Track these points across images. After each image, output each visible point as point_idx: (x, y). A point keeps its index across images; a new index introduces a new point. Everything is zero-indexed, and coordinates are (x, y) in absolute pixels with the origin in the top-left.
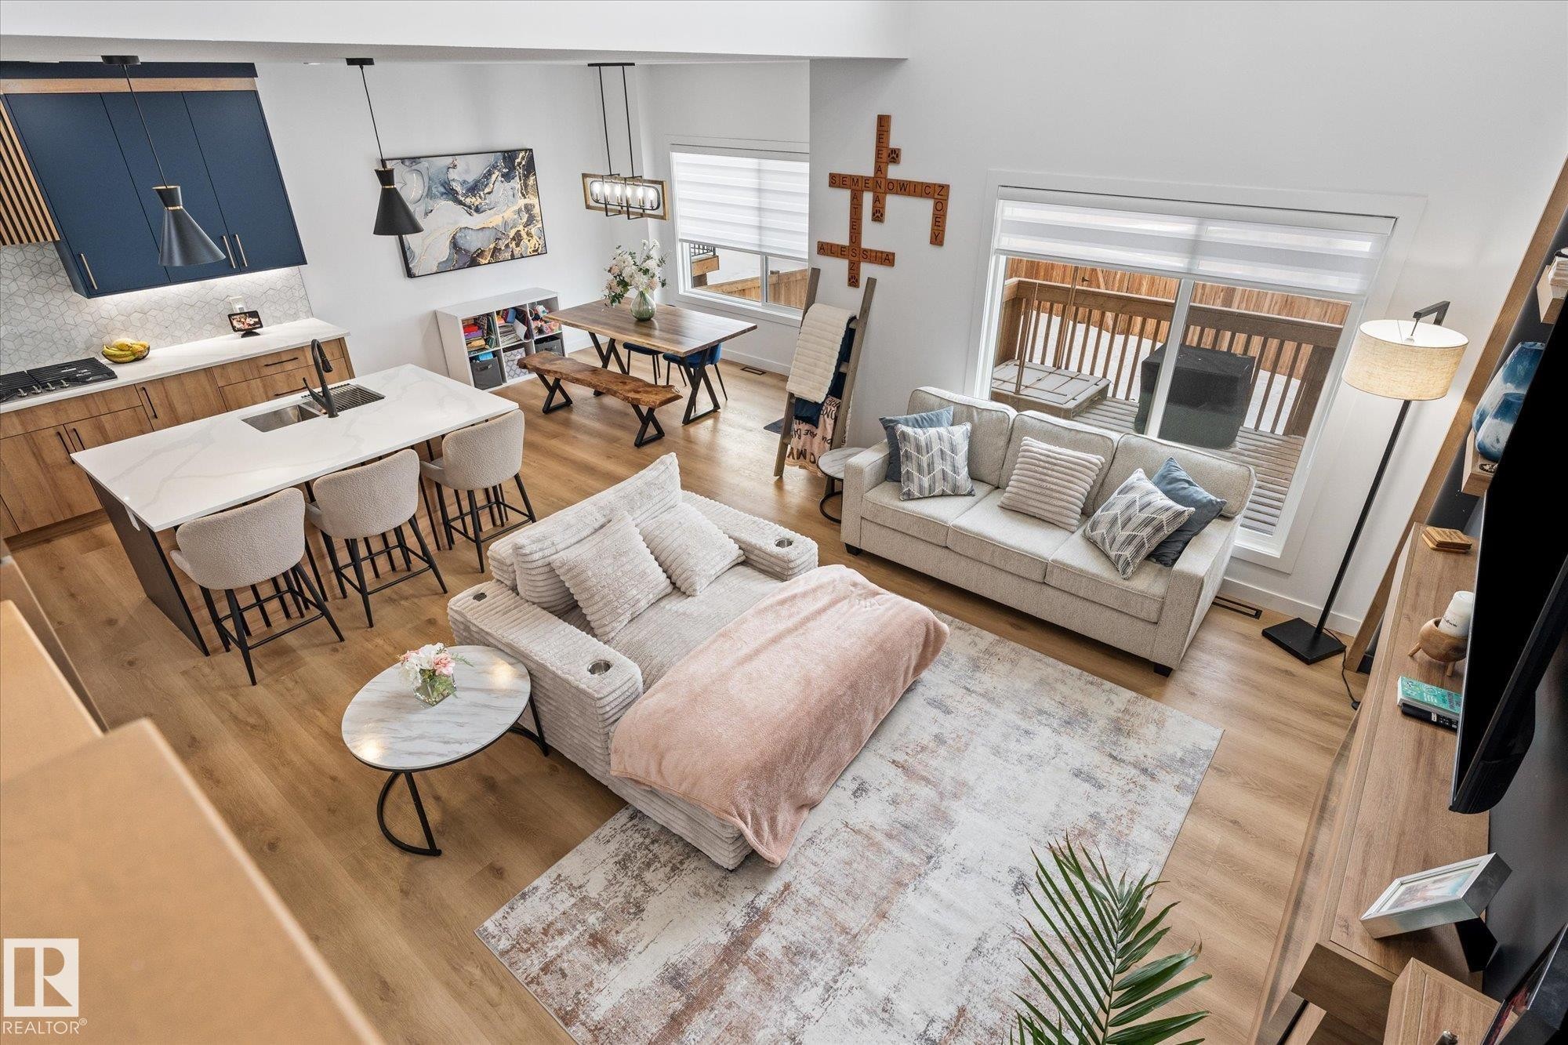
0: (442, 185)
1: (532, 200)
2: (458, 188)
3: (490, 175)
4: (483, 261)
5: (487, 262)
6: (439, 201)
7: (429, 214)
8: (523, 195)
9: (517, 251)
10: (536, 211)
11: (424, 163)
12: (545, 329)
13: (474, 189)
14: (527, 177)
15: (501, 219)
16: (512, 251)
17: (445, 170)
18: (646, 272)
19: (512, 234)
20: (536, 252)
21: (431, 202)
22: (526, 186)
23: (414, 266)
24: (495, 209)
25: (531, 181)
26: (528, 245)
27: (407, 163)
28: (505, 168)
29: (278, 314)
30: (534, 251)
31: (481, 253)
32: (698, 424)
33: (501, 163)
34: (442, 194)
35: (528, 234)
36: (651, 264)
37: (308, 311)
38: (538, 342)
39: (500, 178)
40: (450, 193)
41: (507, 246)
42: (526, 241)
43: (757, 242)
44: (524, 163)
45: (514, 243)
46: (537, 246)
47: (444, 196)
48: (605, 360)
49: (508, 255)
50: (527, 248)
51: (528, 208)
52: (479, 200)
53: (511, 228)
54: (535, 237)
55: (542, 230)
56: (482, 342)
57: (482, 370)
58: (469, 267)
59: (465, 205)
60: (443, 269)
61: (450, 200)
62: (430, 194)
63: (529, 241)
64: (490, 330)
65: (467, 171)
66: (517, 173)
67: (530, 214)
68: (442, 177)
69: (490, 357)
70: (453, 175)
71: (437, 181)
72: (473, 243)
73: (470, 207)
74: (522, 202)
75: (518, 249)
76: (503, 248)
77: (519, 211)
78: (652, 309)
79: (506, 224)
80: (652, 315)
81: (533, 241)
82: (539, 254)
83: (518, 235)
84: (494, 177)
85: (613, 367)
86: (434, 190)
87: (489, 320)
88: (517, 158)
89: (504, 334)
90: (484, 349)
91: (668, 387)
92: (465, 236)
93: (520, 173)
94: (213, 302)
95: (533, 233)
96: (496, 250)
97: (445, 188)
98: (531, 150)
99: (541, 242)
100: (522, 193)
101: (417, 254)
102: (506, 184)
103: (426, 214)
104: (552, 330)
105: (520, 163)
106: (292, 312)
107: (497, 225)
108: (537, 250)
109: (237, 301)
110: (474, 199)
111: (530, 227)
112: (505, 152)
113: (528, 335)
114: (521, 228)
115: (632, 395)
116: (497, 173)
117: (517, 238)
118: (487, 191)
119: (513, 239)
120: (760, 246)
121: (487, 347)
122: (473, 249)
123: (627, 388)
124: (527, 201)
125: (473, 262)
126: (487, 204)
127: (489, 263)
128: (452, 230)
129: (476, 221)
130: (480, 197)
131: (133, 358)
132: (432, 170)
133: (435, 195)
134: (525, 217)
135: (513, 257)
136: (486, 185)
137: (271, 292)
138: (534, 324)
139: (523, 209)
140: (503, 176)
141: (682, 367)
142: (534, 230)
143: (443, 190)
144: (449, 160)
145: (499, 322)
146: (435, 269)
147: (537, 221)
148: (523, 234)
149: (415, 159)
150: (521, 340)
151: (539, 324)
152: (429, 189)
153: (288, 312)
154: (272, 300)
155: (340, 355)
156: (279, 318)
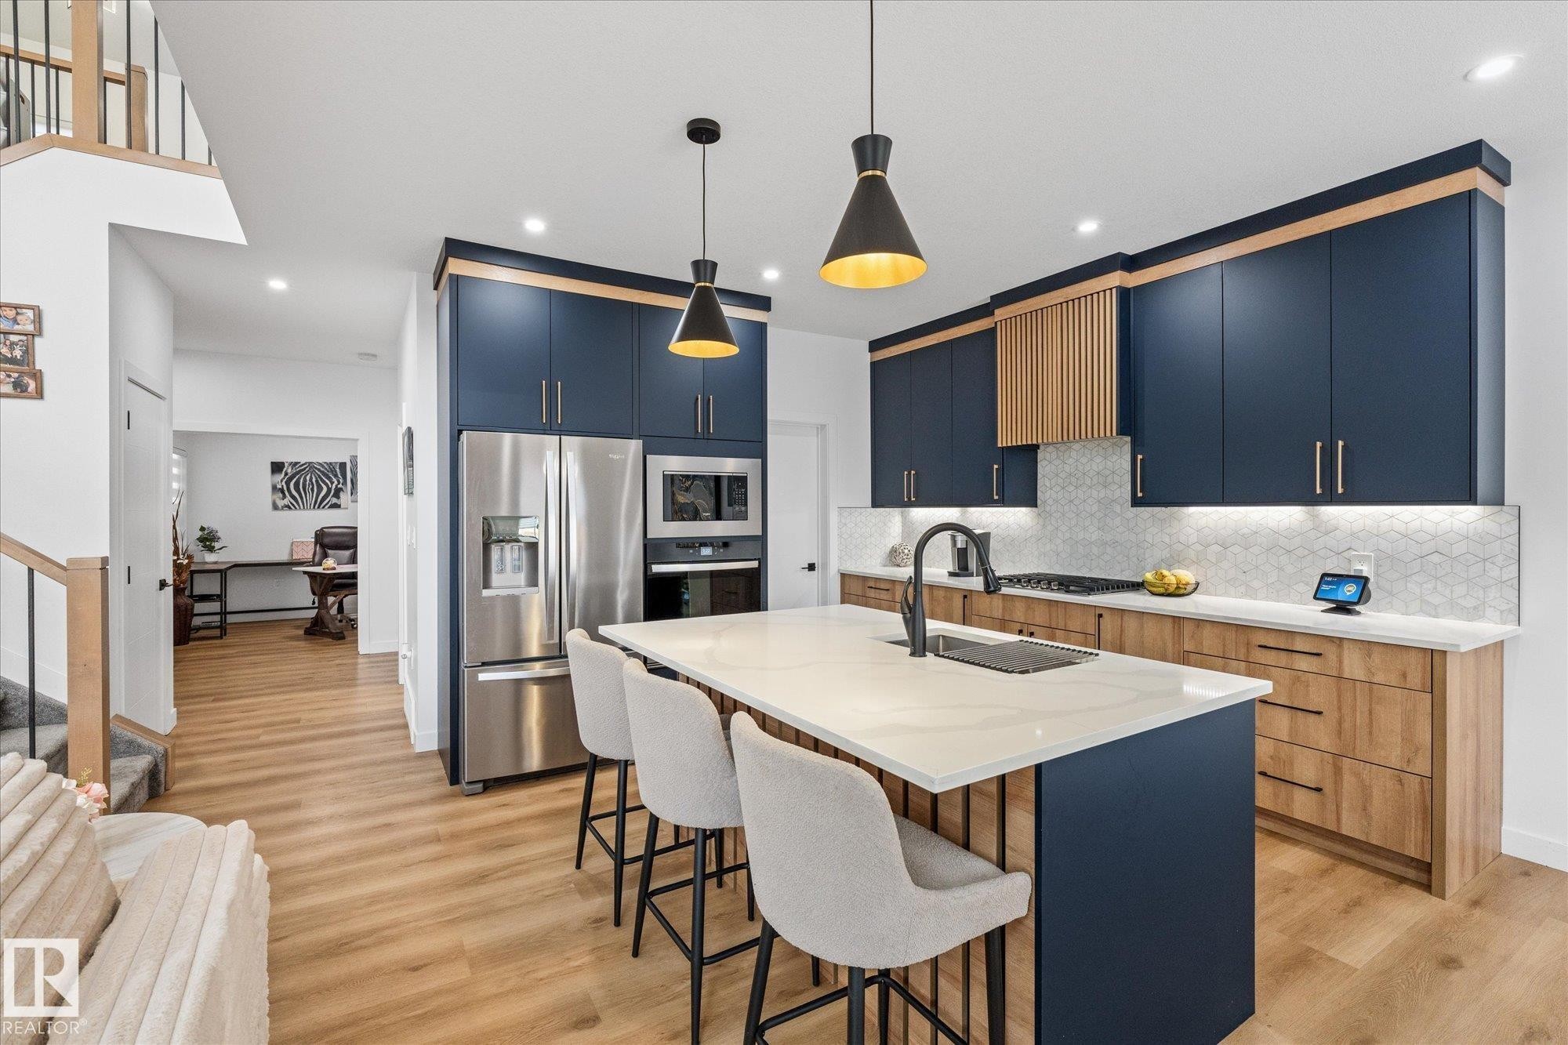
37: (1510, 610)
94: (1322, 553)
106: (1469, 603)
109: (1363, 559)
131: (1162, 590)
137: (1436, 558)
153: (1459, 601)
154: (1433, 573)
155: (1423, 684)
156: (1436, 607)
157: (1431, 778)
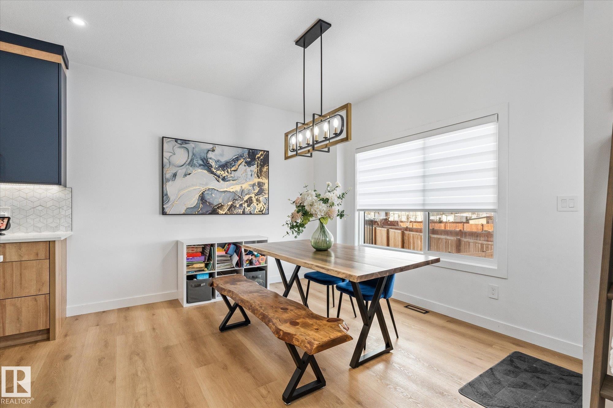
0: (202, 160)
1: (264, 180)
2: (213, 164)
3: (238, 160)
4: (221, 212)
5: (224, 213)
6: (196, 169)
7: (188, 176)
8: (258, 176)
9: (247, 210)
10: (266, 187)
11: (192, 145)
12: (254, 262)
13: (224, 166)
14: (262, 166)
15: (240, 188)
16: (244, 209)
17: (206, 152)
18: (326, 201)
19: (246, 198)
20: (261, 213)
21: (191, 168)
22: (261, 171)
23: (167, 207)
24: (237, 181)
25: (265, 169)
26: (257, 207)
27: (179, 142)
28: (249, 158)
29: (40, 225)
30: (259, 211)
31: (221, 206)
32: (368, 368)
33: (246, 155)
34: (200, 165)
35: (258, 200)
36: (333, 197)
37: (69, 226)
38: (247, 270)
39: (244, 163)
40: (206, 165)
41: (241, 205)
42: (255, 204)
43: (422, 202)
44: (262, 158)
45: (246, 204)
46: (262, 209)
47: (202, 167)
48: (288, 287)
49: (241, 211)
50: (255, 208)
51: (260, 185)
52: (226, 174)
53: (246, 195)
54: (262, 203)
55: (268, 199)
56: (203, 265)
57: (196, 286)
58: (210, 214)
59: (215, 174)
60: (189, 213)
61: (206, 170)
62: (191, 164)
63: (257, 204)
64: (210, 258)
65: (222, 155)
66: (256, 163)
67: (261, 189)
68: (203, 155)
69: (207, 277)
70: (210, 155)
71: (198, 157)
72: (216, 199)
73: (219, 177)
74: (256, 180)
75: (248, 208)
76: (238, 206)
77: (254, 185)
78: (330, 241)
79: (242, 191)
80: (329, 247)
81: (260, 205)
82: (263, 214)
83: (250, 200)
84: (240, 162)
85: (294, 295)
86: (195, 162)
87: (211, 249)
88: (257, 154)
89: (220, 262)
90: (203, 270)
91: (337, 320)
92: (211, 194)
93: (258, 163)
95: (261, 200)
96: (232, 207)
97: (203, 161)
98: (268, 152)
99: (266, 207)
100: (257, 175)
101: (171, 199)
102: (247, 167)
103: (185, 175)
104: (260, 263)
105: (258, 158)
106: (54, 225)
107: (236, 191)
108: (262, 211)
109: (6, 210)
110: (223, 172)
111: (259, 196)
112: (250, 149)
113: (239, 264)
114: (253, 195)
115: (286, 328)
116: (242, 160)
117: (250, 202)
118: (233, 169)
119: (246, 201)
120: (424, 204)
121: (206, 269)
122: (215, 204)
123: (286, 316)
124: (260, 180)
125: (214, 212)
126: (232, 177)
127: (225, 214)
128: (203, 189)
129: (223, 186)
130: (228, 172)
132: (197, 150)
133: (195, 165)
134: (257, 189)
135: (244, 213)
136: (234, 166)
138: (245, 258)
139: (257, 184)
140: (246, 162)
141: (354, 299)
142: (261, 199)
143: (201, 162)
144: (211, 146)
145: (218, 252)
146: (183, 211)
147: (265, 193)
148: (254, 199)
149: (185, 141)
150: (234, 267)
151: (250, 257)
152: (192, 160)
153: (50, 225)
154: (39, 214)
155: (46, 256)
156: (40, 228)
157: (49, 294)
